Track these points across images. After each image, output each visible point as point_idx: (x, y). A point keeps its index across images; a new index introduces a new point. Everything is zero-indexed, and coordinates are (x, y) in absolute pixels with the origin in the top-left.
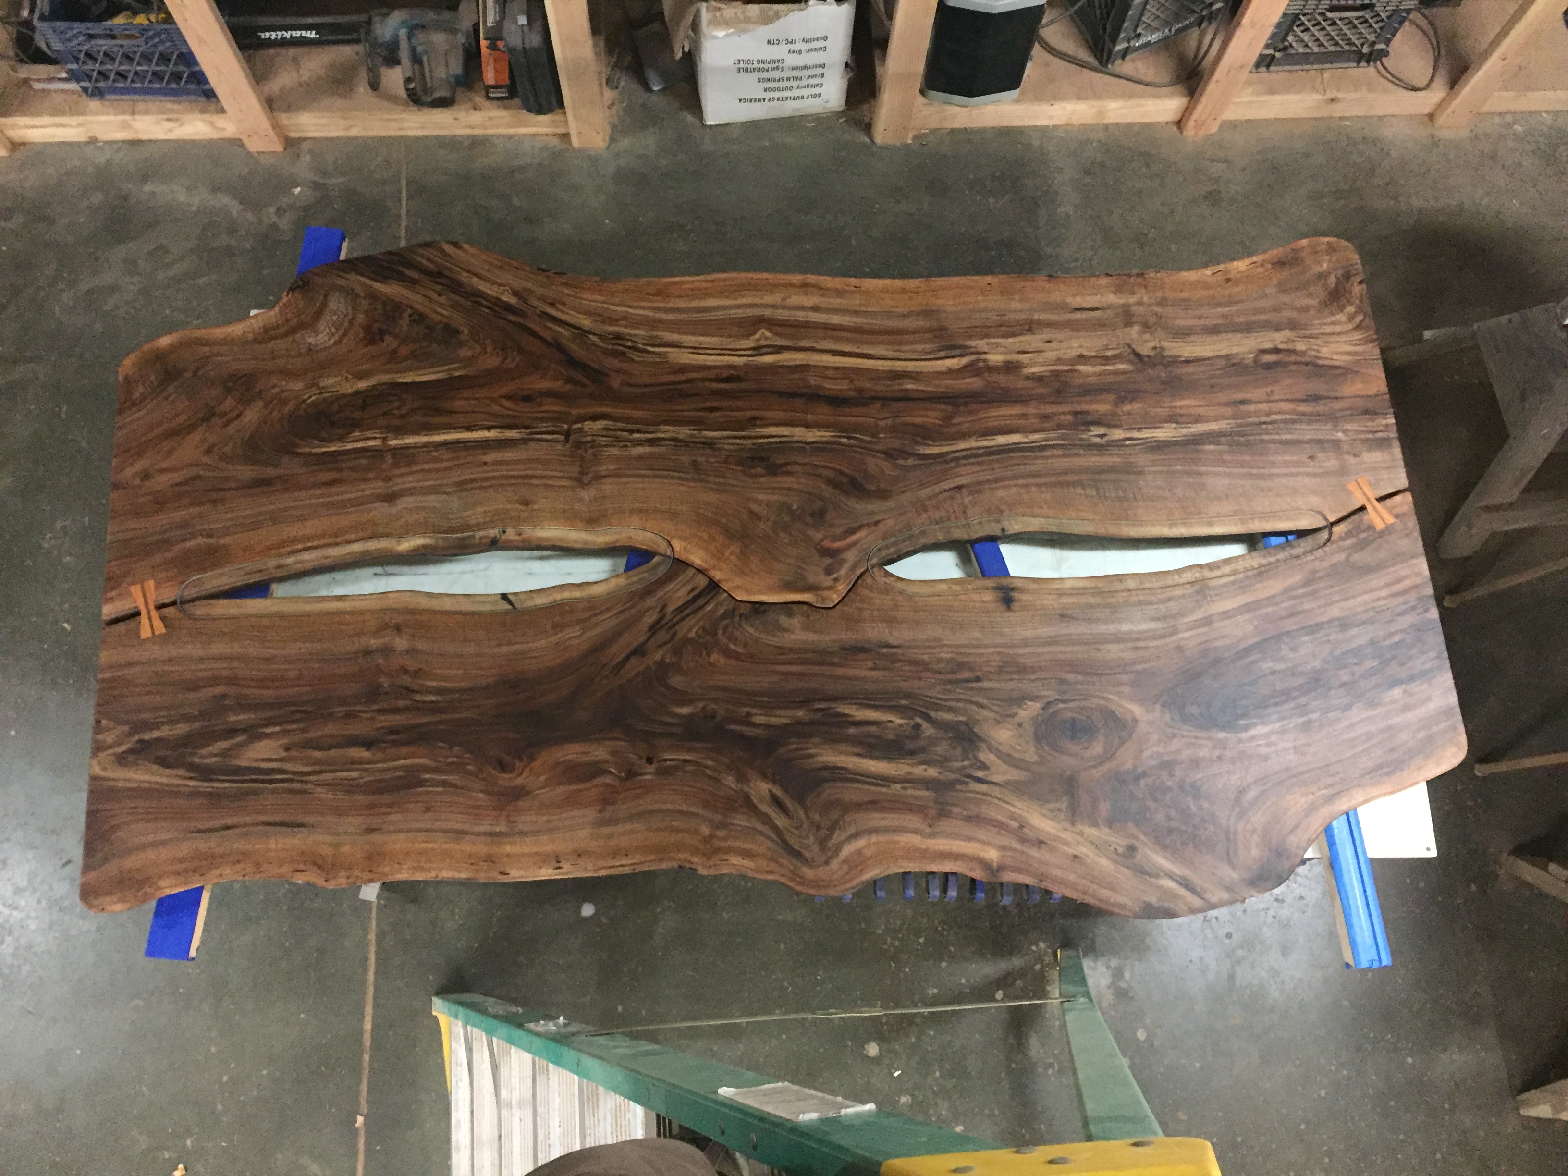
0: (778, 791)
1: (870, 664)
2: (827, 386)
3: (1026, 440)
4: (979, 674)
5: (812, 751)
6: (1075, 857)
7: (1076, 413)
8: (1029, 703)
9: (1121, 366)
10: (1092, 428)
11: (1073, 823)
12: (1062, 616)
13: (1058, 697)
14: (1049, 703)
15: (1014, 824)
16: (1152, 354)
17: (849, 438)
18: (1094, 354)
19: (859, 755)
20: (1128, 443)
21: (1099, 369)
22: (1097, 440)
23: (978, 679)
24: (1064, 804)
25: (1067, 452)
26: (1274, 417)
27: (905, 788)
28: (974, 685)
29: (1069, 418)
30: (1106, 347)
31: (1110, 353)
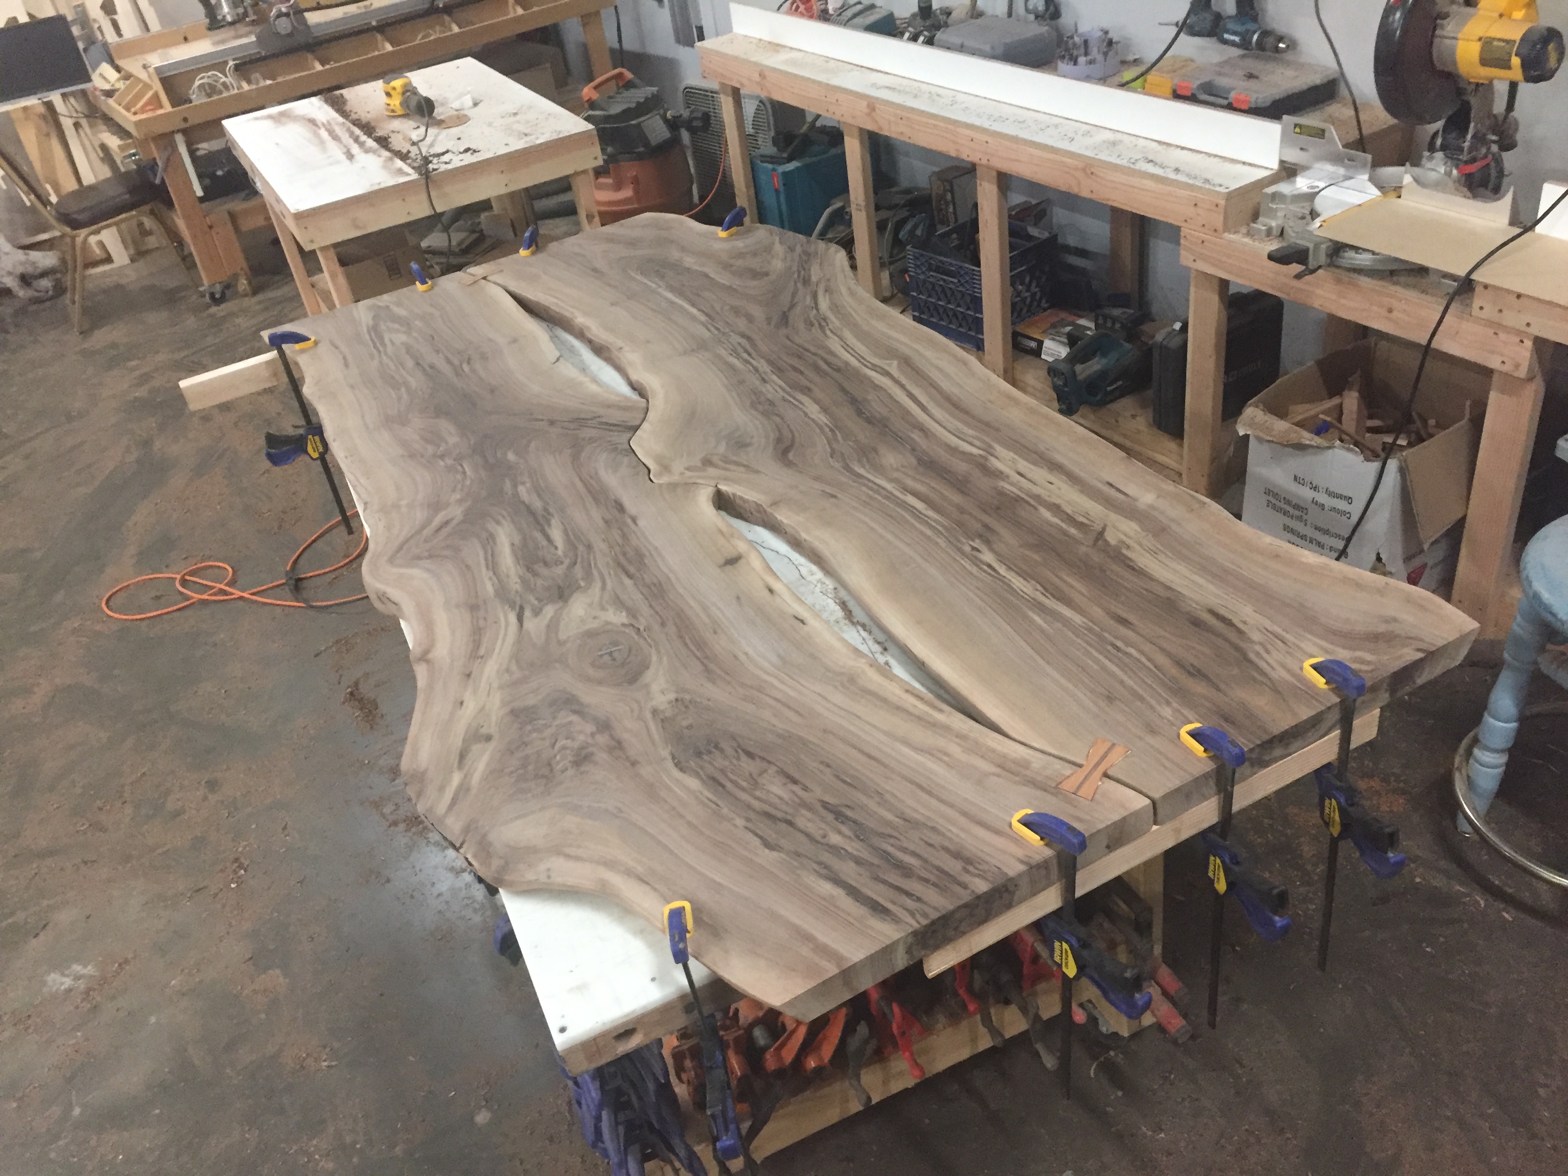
0: (455, 522)
1: (608, 517)
2: (873, 404)
3: (924, 512)
4: (638, 575)
5: (504, 522)
6: (462, 703)
7: (986, 526)
8: (624, 614)
9: (1073, 531)
10: (977, 541)
11: (501, 687)
12: (738, 598)
13: (642, 628)
14: (631, 625)
15: (482, 652)
16: (1113, 541)
17: (831, 430)
18: (1069, 511)
19: (513, 545)
20: (985, 568)
21: (1055, 520)
22: (967, 549)
23: (630, 576)
24: (517, 675)
25: (935, 537)
26: (1131, 650)
27: (490, 579)
29: (978, 526)
30: (1086, 515)
31: (1081, 519)
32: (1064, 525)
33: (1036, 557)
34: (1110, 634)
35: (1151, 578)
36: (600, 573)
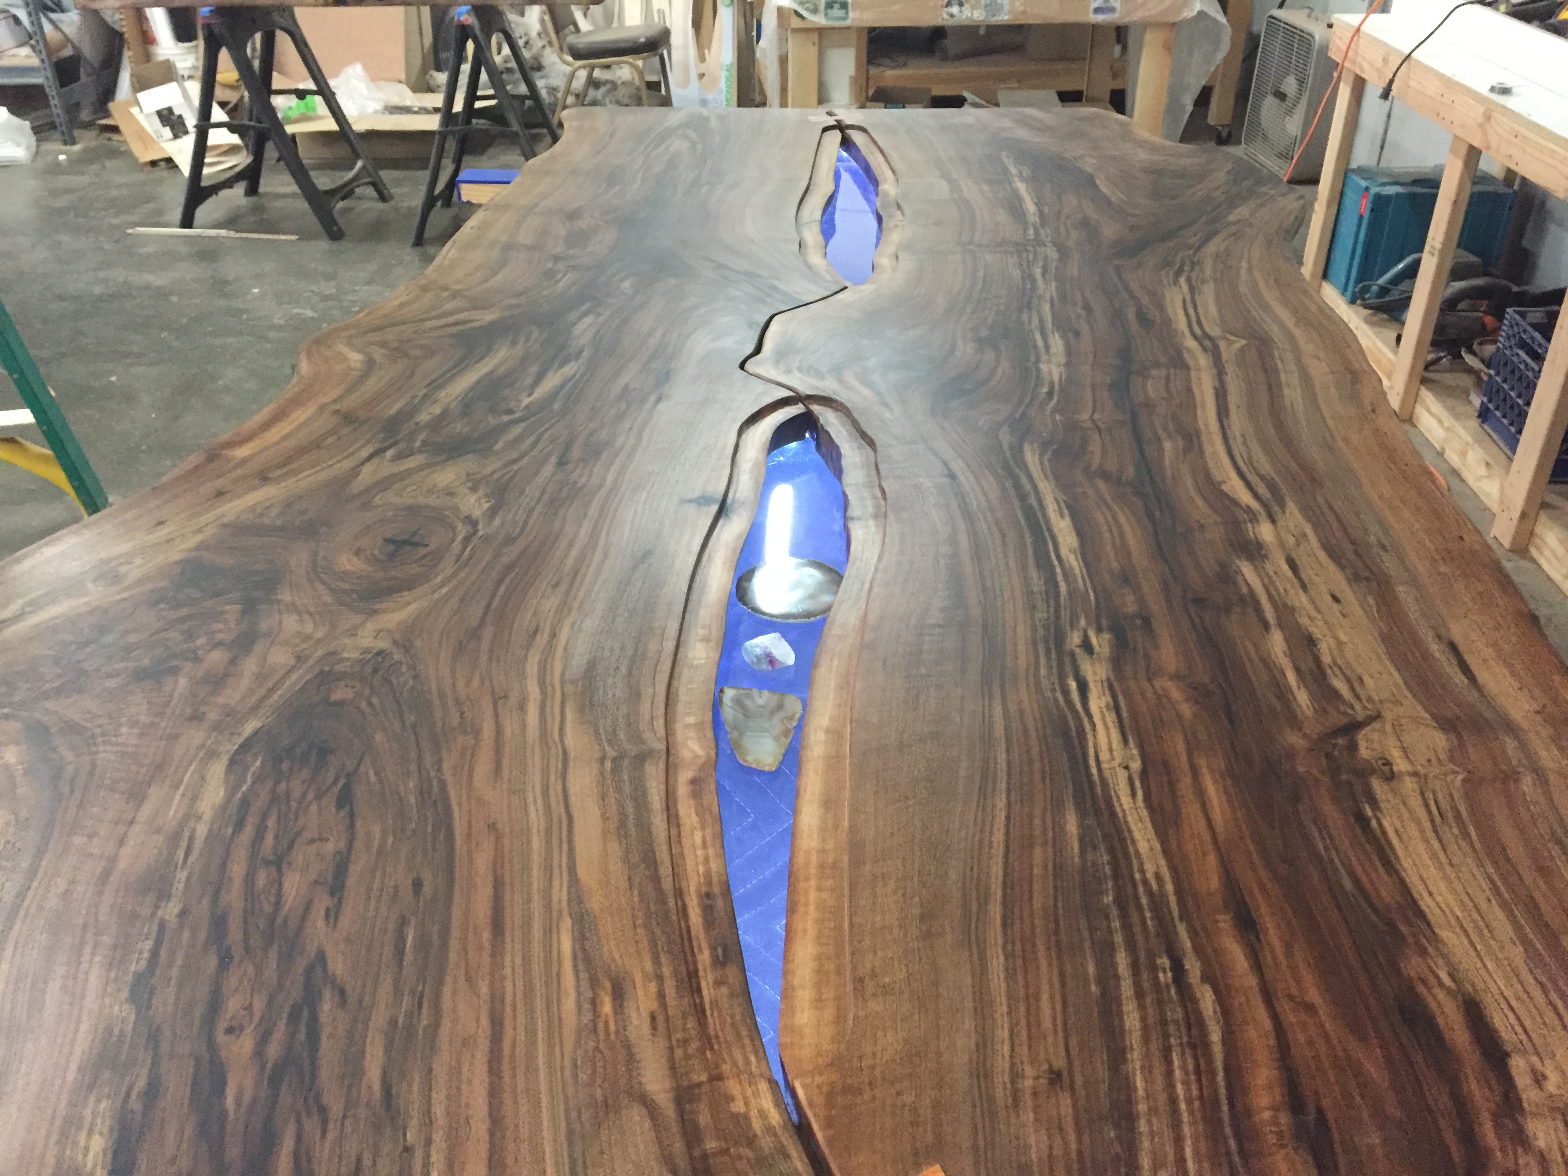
2: (1152, 382)
3: (1065, 553)
4: (570, 466)
8: (487, 505)
9: (1302, 697)
10: (1105, 635)
13: (480, 533)
14: (474, 523)
15: (277, 473)
16: (1364, 752)
17: (1050, 394)
18: (1326, 659)
19: (490, 373)
20: (1073, 685)
21: (1284, 663)
22: (1074, 639)
23: (561, 463)
24: (266, 520)
25: (1039, 598)
26: (1206, 998)
27: (414, 397)
28: (554, 459)
29: (1133, 611)
30: (1354, 682)
31: (1339, 684)
32: (1291, 677)
33: (1187, 710)
34: (1193, 933)
35: (1389, 864)
36: (534, 445)
